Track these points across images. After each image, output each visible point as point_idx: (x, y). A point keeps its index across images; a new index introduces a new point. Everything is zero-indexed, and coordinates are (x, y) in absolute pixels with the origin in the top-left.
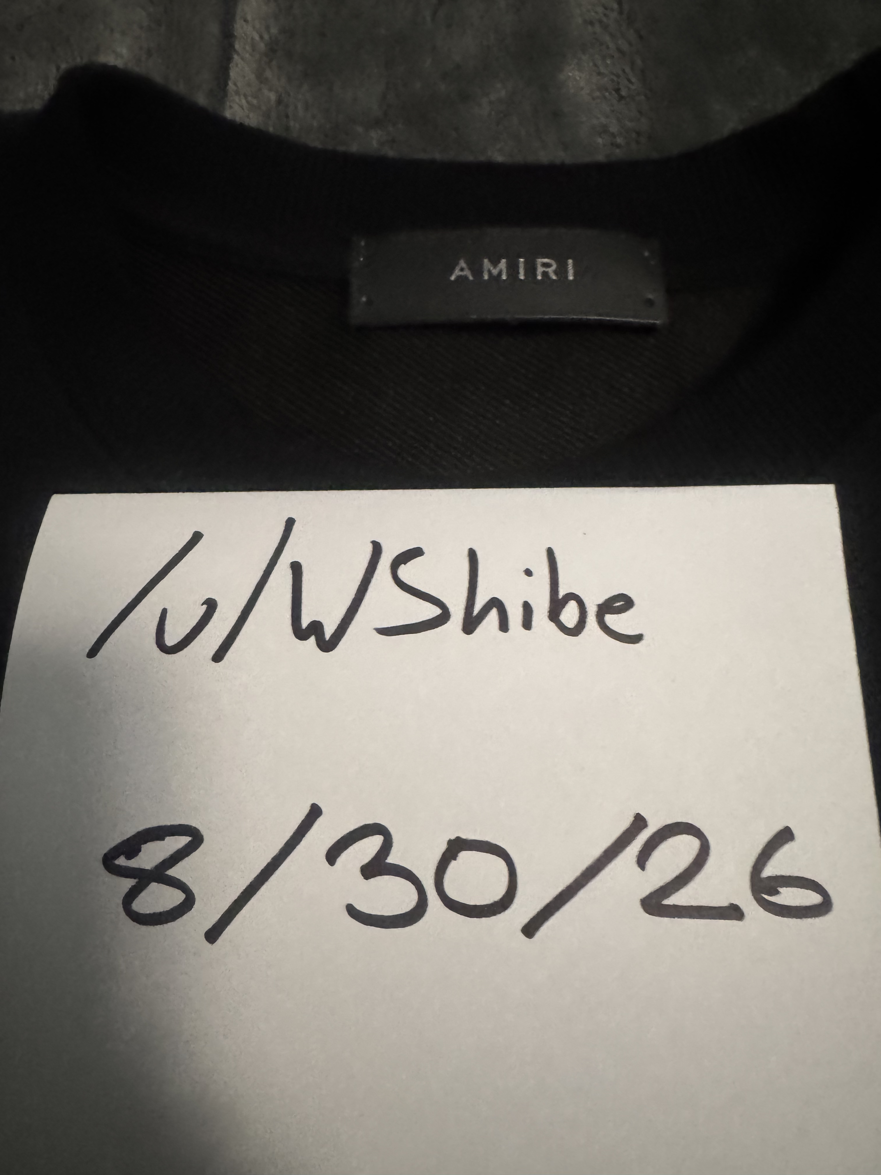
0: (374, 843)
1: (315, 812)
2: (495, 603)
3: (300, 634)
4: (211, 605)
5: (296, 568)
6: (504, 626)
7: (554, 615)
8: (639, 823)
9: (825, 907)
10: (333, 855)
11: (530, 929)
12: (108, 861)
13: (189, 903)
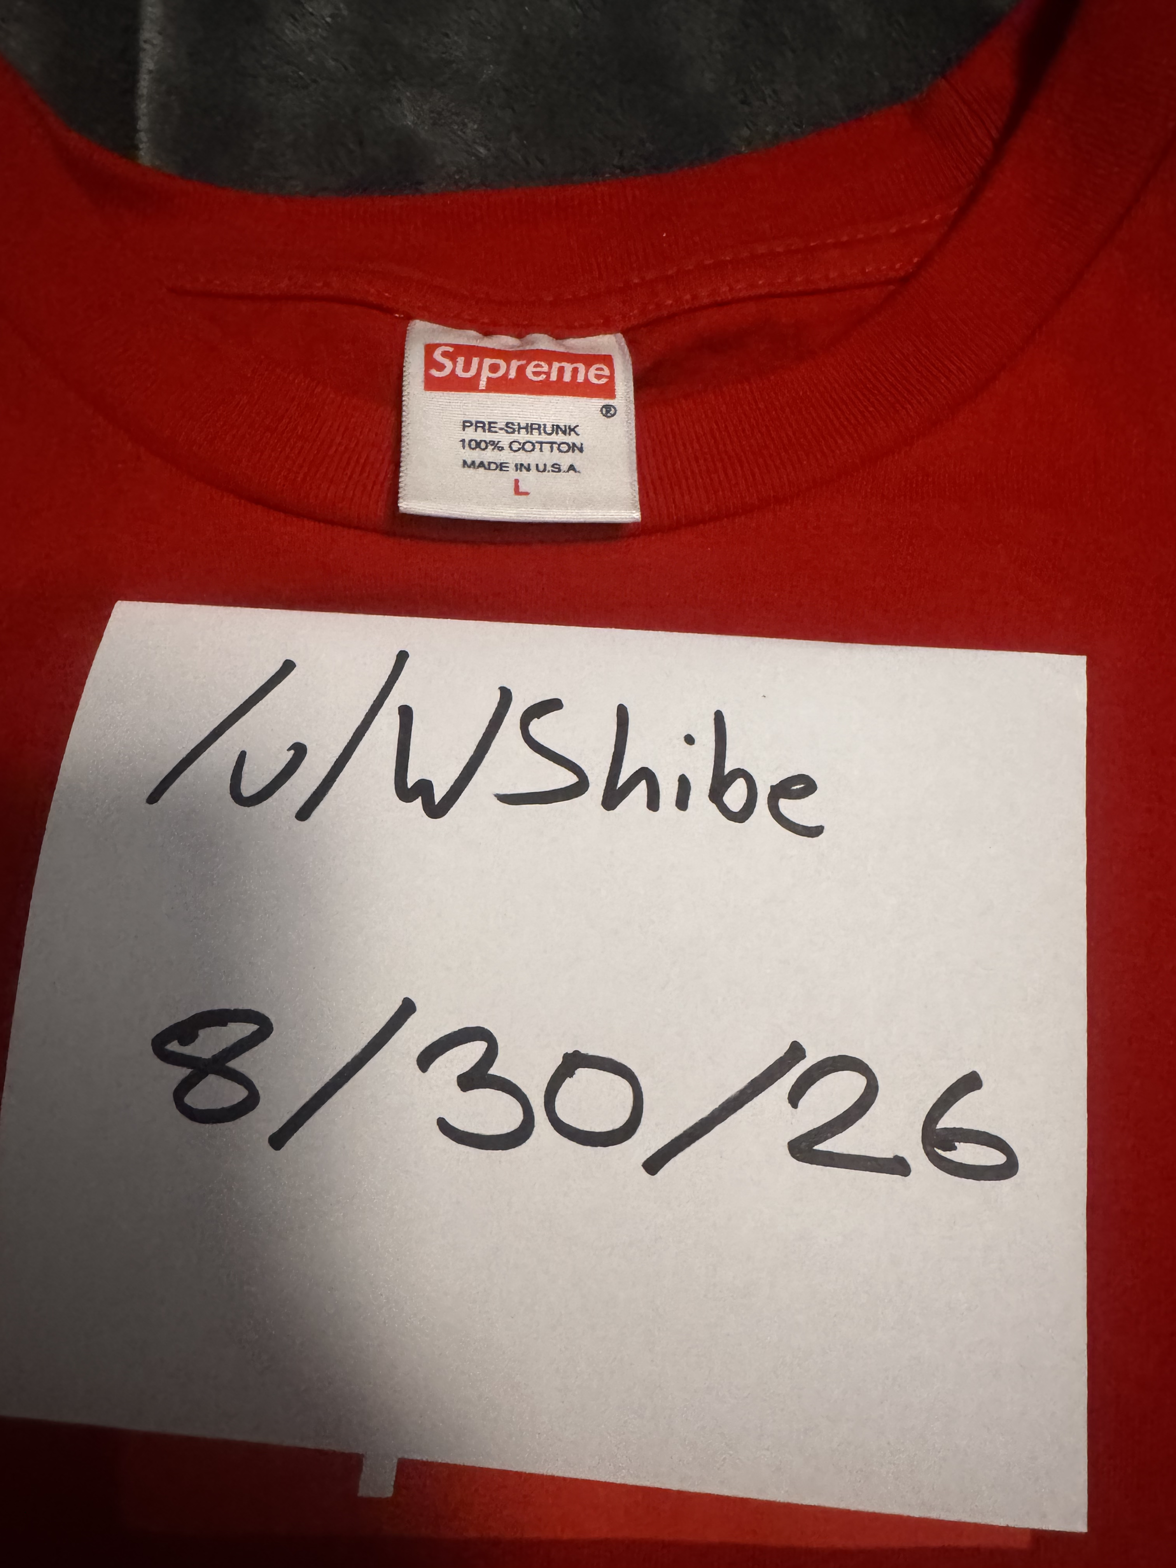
0: (476, 1050)
1: (407, 1008)
2: (645, 774)
3: (405, 793)
4: (299, 751)
5: (406, 713)
6: (653, 803)
7: (716, 794)
8: (796, 1052)
9: (1009, 1169)
10: (426, 1060)
11: (653, 1165)
12: (159, 1045)
13: (252, 1101)
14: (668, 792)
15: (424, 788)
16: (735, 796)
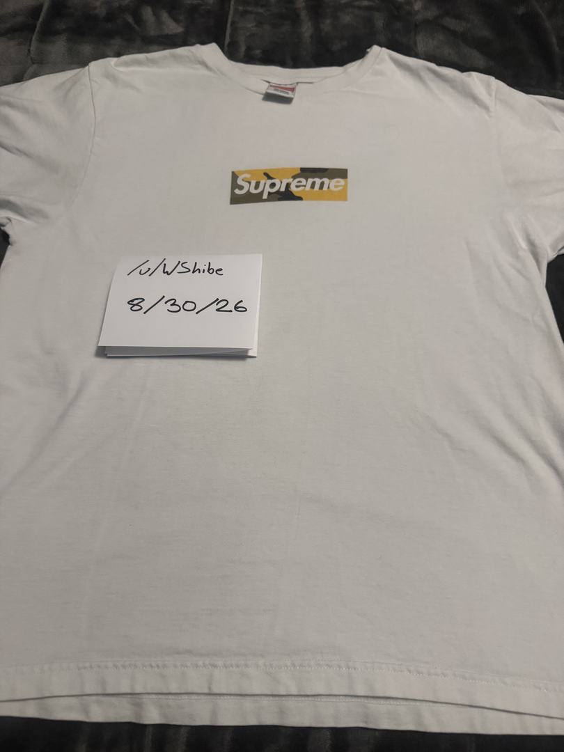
0: (173, 301)
1: (164, 297)
2: (199, 269)
3: (164, 272)
4: (149, 269)
5: (165, 265)
6: (199, 272)
7: (208, 271)
8: (218, 299)
9: (246, 310)
10: (166, 303)
11: (197, 313)
12: (129, 303)
13: (142, 308)
14: (202, 271)
15: (167, 272)
16: (211, 271)
